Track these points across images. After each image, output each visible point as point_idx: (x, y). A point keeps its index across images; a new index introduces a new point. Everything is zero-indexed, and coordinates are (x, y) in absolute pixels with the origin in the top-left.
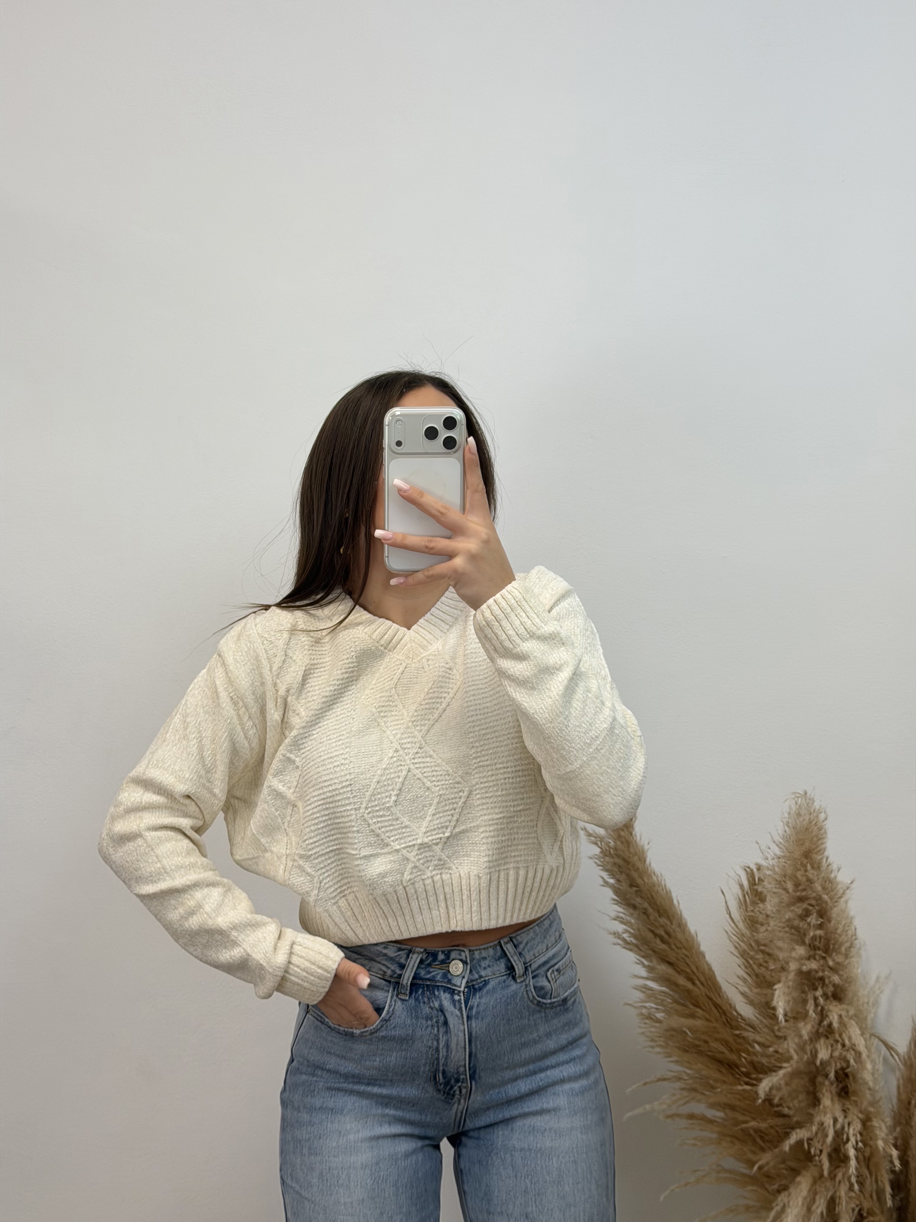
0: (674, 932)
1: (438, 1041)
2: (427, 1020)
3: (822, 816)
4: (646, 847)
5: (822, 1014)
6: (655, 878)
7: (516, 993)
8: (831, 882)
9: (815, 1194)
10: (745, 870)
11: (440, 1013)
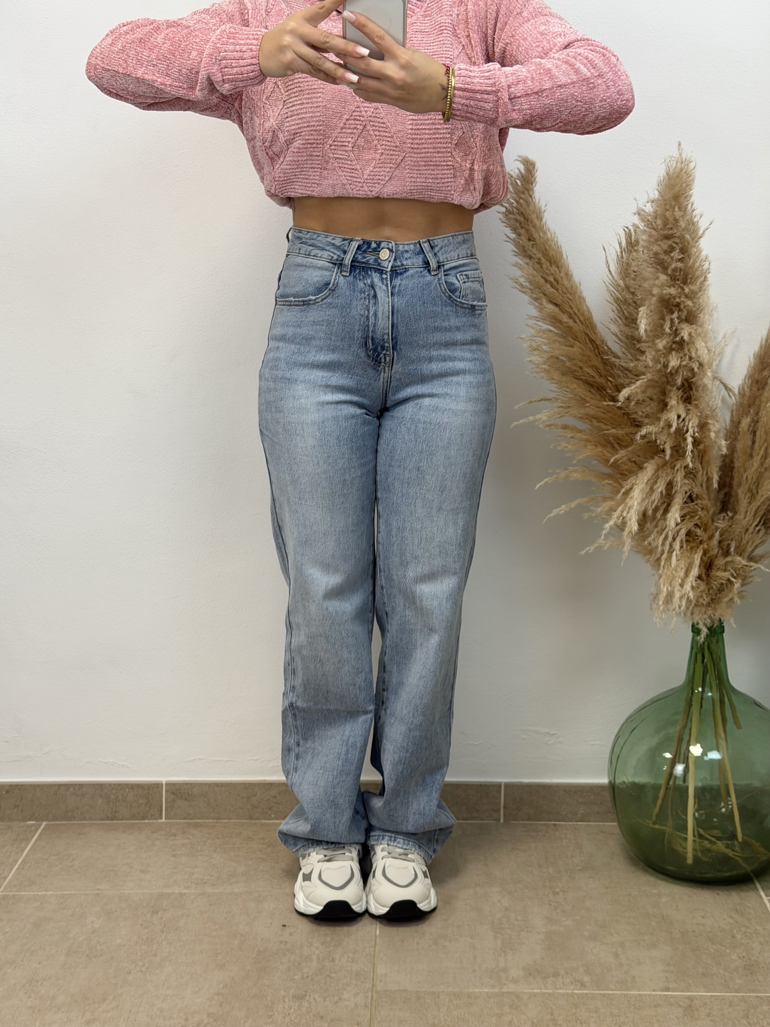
0: (562, 278)
1: (368, 311)
2: (361, 293)
3: (692, 165)
4: (543, 208)
5: (676, 333)
6: (549, 234)
7: (431, 283)
8: (693, 224)
9: (658, 478)
10: (624, 230)
11: (371, 289)
